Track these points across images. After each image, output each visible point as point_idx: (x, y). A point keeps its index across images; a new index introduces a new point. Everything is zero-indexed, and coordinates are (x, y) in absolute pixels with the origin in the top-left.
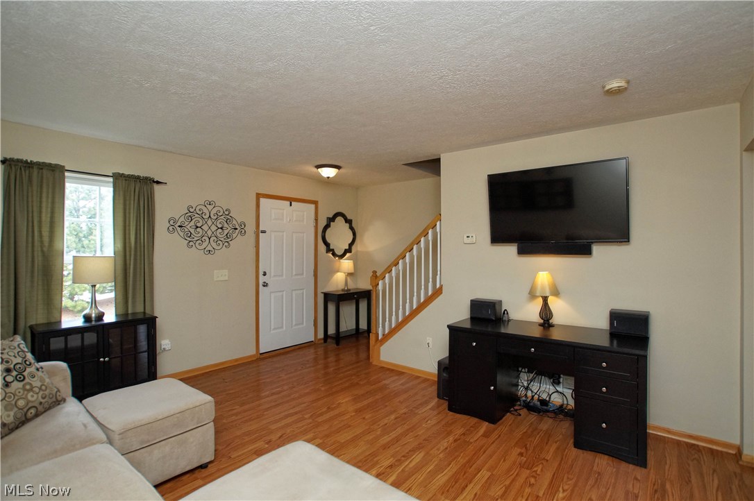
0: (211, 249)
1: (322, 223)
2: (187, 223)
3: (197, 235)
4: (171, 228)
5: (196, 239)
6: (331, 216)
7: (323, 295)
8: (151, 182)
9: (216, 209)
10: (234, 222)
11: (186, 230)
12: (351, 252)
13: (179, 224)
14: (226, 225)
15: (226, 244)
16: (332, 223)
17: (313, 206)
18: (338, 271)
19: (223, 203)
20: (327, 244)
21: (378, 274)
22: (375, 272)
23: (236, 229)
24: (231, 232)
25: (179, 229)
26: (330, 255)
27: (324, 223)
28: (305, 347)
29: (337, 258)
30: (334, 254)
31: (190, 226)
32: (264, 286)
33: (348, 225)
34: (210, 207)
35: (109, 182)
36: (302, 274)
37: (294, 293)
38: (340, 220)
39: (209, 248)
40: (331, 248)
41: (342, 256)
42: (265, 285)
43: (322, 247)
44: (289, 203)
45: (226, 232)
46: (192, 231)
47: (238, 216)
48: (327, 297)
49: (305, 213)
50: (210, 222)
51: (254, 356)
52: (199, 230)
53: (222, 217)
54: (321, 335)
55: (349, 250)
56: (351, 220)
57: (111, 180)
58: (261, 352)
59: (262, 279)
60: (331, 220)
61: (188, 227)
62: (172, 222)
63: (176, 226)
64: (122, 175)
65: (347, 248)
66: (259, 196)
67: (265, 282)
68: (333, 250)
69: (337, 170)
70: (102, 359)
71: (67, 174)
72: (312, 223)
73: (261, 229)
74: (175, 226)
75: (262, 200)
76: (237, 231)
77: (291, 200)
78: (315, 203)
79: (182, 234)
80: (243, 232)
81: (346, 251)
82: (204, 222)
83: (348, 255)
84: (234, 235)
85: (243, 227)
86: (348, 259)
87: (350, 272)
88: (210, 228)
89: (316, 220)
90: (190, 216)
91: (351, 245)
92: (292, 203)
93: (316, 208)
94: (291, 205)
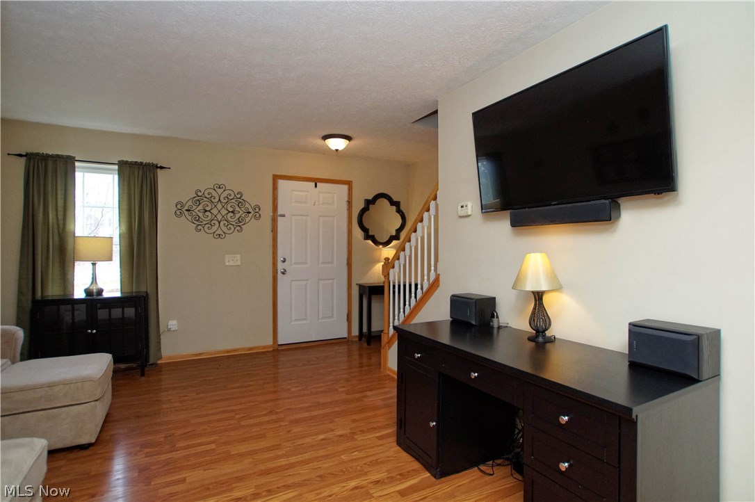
0: (222, 233)
1: (358, 206)
2: (194, 207)
3: (206, 219)
4: (178, 212)
5: (204, 223)
6: (370, 198)
7: (357, 288)
8: (155, 167)
9: (227, 192)
10: (247, 205)
11: (195, 214)
12: (398, 239)
13: (186, 208)
14: (237, 209)
15: (238, 228)
16: (371, 206)
17: (345, 187)
18: (376, 262)
19: (234, 186)
20: (366, 230)
22: (387, 259)
23: (250, 213)
24: (243, 215)
25: (186, 213)
26: (370, 242)
27: (362, 206)
28: (334, 343)
29: (381, 246)
30: (376, 242)
31: (198, 210)
32: (283, 273)
33: (394, 208)
34: (220, 191)
35: (113, 170)
36: (332, 263)
37: (321, 283)
38: (382, 202)
39: (219, 232)
40: (371, 233)
41: (386, 244)
42: (285, 272)
43: (358, 233)
44: (313, 184)
45: (238, 216)
46: (201, 215)
47: (251, 199)
48: (364, 290)
49: (335, 195)
50: (219, 206)
51: (270, 346)
52: (207, 213)
53: (233, 201)
54: (355, 332)
55: (395, 237)
56: (399, 202)
57: (116, 167)
58: (279, 343)
59: (280, 267)
60: (369, 203)
61: (196, 211)
62: (179, 207)
63: (184, 210)
64: (126, 162)
65: (394, 234)
66: (276, 178)
67: (284, 269)
68: (373, 237)
69: (348, 142)
70: (90, 331)
71: (77, 164)
72: (345, 206)
73: (280, 212)
74: (181, 210)
75: (281, 183)
76: (251, 215)
77: (316, 181)
78: (349, 183)
79: (190, 218)
80: (258, 215)
81: (392, 238)
82: (214, 206)
83: (394, 242)
84: (247, 219)
85: (257, 210)
86: (394, 247)
88: (220, 211)
89: (350, 202)
90: (198, 200)
91: (399, 231)
92: (318, 184)
93: (350, 190)
94: (316, 186)
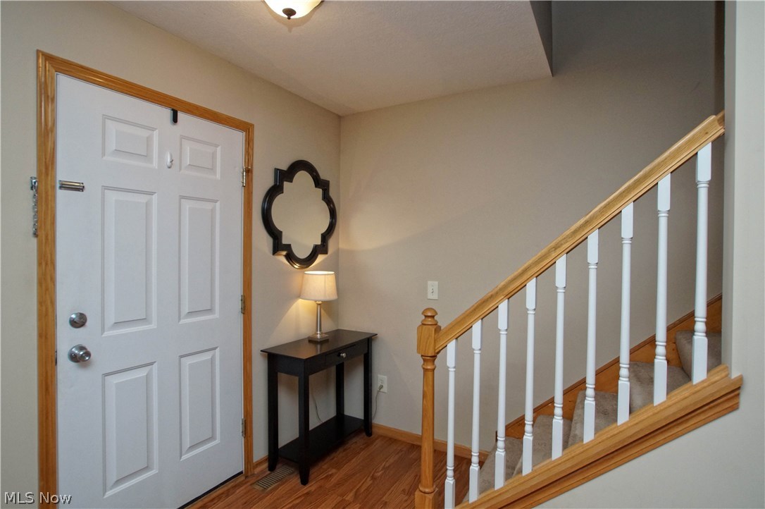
1: (264, 182)
6: (284, 167)
12: (325, 252)
16: (286, 184)
17: (238, 135)
18: (299, 296)
20: (275, 234)
21: (443, 321)
22: (430, 315)
26: (281, 258)
27: (269, 182)
29: (297, 266)
30: (291, 257)
32: (77, 359)
36: (211, 310)
37: (187, 362)
38: (302, 177)
40: (285, 241)
41: (308, 262)
42: (80, 357)
43: (262, 240)
44: (168, 113)
48: (277, 362)
49: (219, 149)
54: (261, 450)
55: (321, 249)
59: (66, 340)
60: (284, 176)
65: (319, 242)
67: (82, 348)
68: (288, 247)
72: (237, 180)
73: (62, 174)
77: (176, 109)
78: (246, 128)
81: (316, 251)
83: (320, 258)
86: (319, 268)
87: (328, 298)
89: (248, 171)
91: (326, 237)
92: (180, 115)
93: (249, 142)
94: (175, 120)
